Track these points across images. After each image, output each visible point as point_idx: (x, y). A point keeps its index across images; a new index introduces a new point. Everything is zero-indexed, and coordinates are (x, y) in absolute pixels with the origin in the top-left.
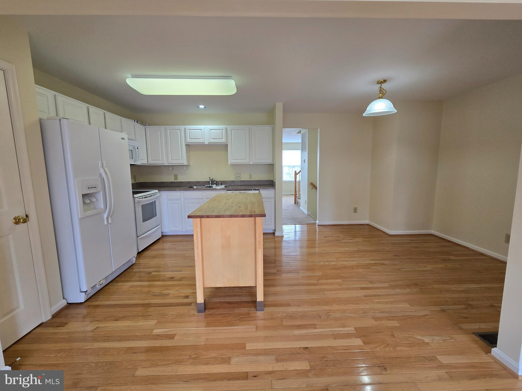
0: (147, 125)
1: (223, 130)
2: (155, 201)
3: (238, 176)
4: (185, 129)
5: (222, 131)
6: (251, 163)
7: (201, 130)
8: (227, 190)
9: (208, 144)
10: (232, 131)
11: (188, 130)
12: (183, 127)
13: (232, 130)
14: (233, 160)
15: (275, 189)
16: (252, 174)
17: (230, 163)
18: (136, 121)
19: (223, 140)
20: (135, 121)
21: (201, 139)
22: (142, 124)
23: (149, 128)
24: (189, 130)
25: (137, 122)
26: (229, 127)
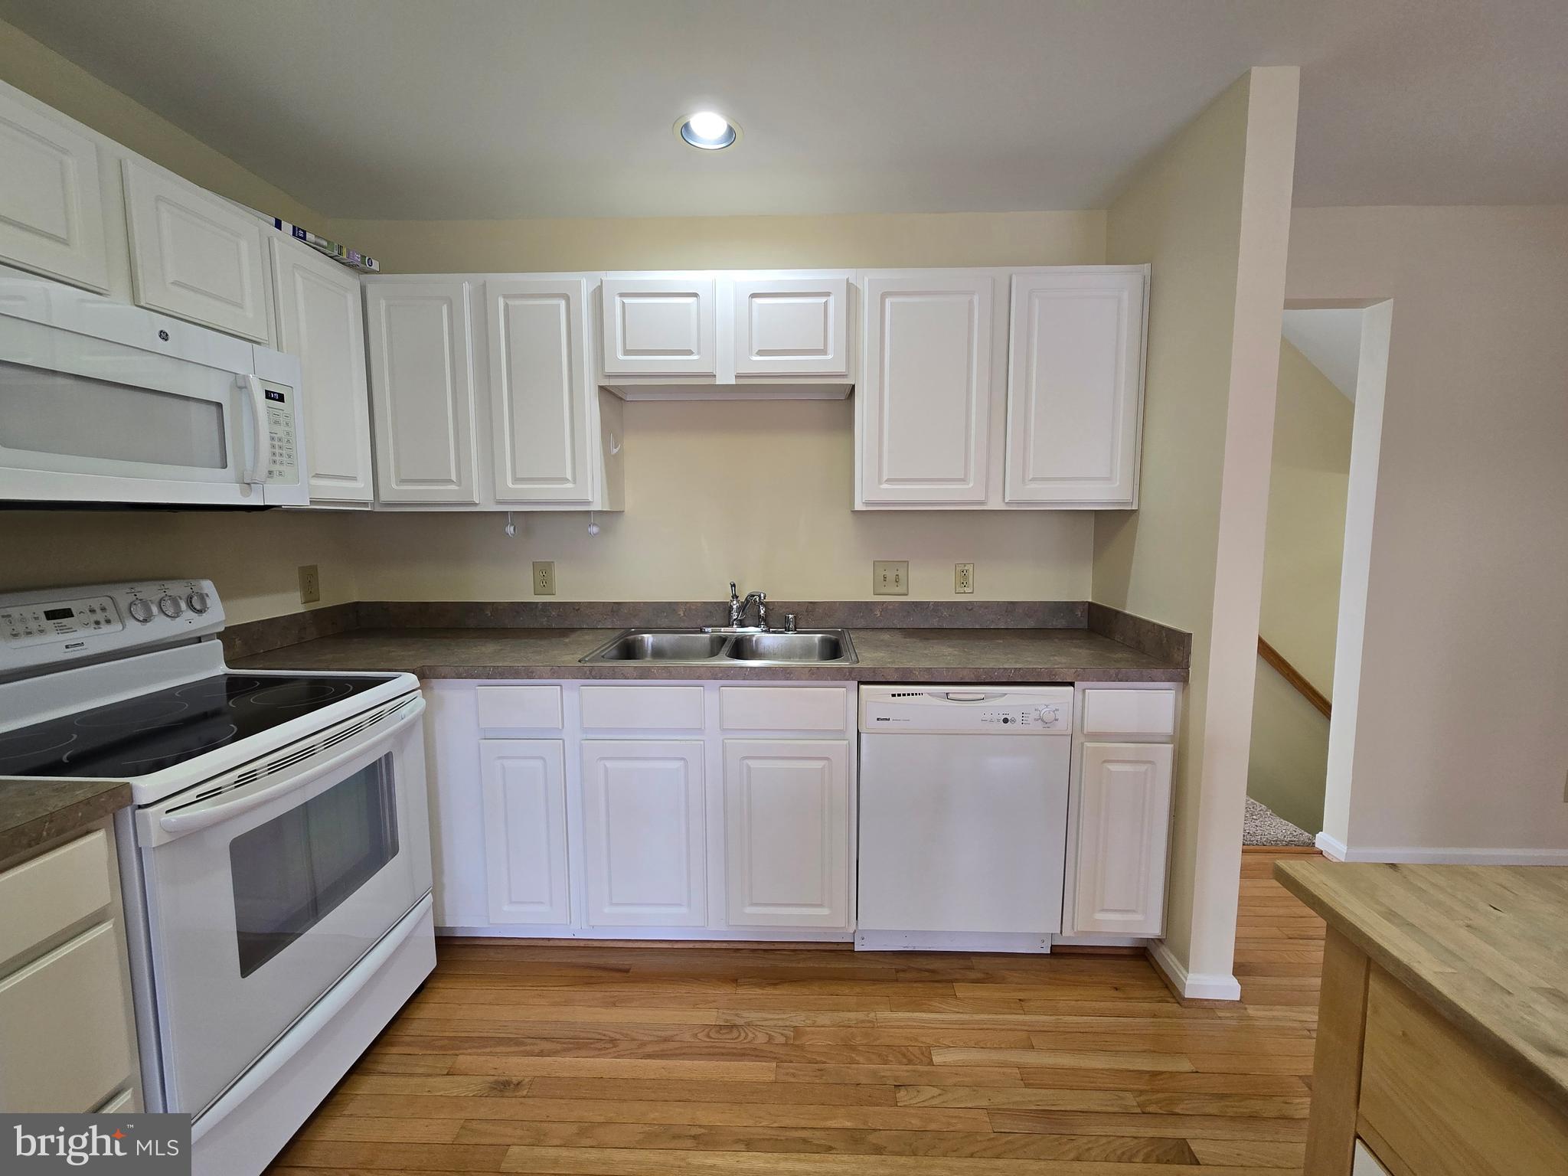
0: (376, 266)
1: (828, 294)
2: (388, 757)
3: (891, 576)
4: (598, 294)
5: (826, 303)
6: (995, 504)
7: (695, 295)
8: (860, 683)
9: (733, 382)
10: (888, 301)
11: (618, 300)
12: (584, 283)
13: (884, 296)
14: (885, 486)
15: (1185, 680)
16: (969, 567)
17: (867, 503)
18: (287, 227)
19: (829, 363)
20: (278, 225)
21: (689, 352)
22: (336, 253)
23: (383, 289)
24: (622, 295)
25: (299, 234)
26: (867, 280)
